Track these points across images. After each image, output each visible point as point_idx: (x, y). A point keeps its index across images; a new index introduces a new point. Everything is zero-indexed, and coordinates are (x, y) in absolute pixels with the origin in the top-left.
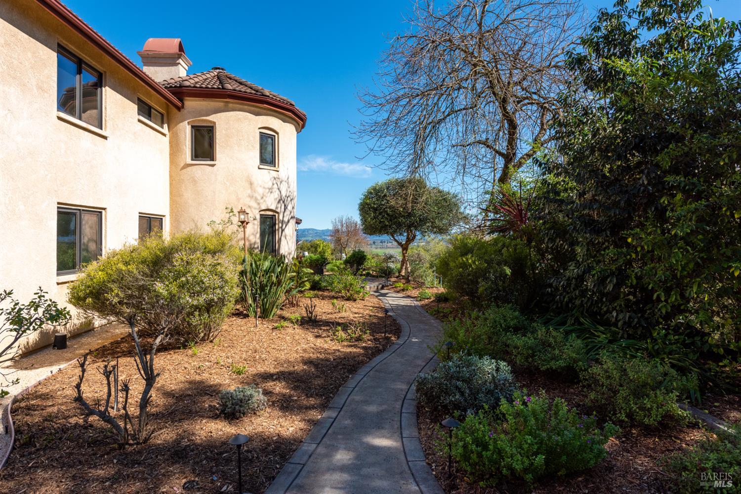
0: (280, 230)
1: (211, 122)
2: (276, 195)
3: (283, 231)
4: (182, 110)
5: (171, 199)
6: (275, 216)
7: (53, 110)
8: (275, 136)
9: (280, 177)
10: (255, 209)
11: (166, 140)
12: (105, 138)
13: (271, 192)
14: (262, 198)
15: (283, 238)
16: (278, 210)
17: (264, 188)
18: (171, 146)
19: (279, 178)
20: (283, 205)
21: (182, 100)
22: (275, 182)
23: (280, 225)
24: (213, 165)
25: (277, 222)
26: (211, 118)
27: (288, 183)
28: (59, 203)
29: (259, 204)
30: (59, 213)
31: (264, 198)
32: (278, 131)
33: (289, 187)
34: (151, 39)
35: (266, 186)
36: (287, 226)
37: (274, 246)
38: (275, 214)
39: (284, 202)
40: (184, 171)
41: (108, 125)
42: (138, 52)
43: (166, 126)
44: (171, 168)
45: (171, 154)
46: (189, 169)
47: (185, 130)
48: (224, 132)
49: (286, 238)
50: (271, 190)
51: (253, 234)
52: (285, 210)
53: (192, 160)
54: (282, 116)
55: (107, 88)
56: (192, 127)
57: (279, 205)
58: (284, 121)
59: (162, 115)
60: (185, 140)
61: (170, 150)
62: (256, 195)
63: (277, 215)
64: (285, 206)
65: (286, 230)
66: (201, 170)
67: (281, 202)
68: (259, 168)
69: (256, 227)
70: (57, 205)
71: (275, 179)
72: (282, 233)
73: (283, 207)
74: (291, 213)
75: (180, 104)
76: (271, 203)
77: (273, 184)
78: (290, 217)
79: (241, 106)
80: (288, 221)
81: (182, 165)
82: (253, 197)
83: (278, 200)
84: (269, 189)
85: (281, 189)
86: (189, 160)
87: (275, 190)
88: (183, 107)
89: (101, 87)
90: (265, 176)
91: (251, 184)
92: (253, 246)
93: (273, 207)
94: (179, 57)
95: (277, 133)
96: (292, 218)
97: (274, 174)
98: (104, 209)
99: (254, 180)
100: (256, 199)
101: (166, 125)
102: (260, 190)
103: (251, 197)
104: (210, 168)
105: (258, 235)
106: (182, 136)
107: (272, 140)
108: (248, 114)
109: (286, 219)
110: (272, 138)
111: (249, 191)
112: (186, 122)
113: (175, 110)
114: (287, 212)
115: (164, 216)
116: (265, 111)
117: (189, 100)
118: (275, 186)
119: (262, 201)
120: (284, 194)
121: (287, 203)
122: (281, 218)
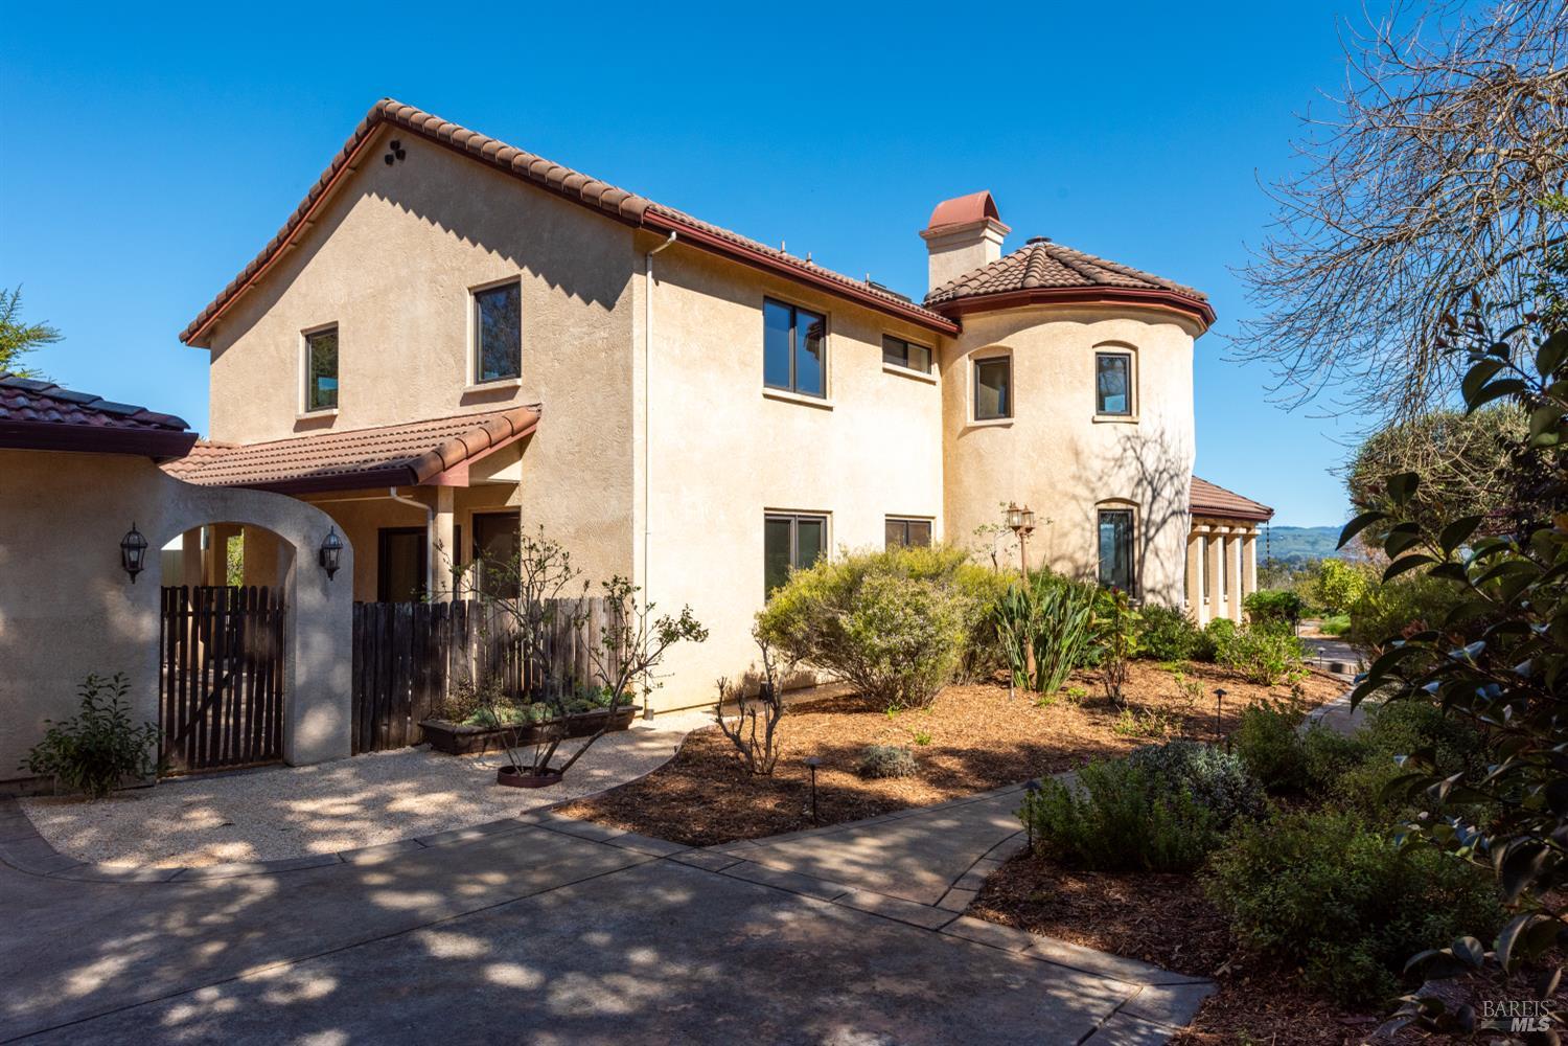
0: (1143, 539)
1: (1004, 349)
2: (1132, 469)
3: (1148, 540)
4: (960, 336)
5: (945, 487)
6: (1132, 511)
7: (759, 387)
8: (1129, 355)
9: (1141, 434)
10: (1085, 500)
11: (937, 390)
12: (830, 409)
13: (1120, 467)
14: (1100, 478)
15: (1148, 555)
16: (1138, 500)
17: (1104, 459)
18: (945, 400)
19: (1138, 437)
20: (1149, 489)
21: (957, 321)
22: (1128, 445)
23: (1143, 529)
24: (1008, 426)
25: (1136, 524)
26: (1003, 343)
27: (1161, 445)
28: (766, 509)
29: (1093, 490)
30: (767, 521)
31: (1105, 478)
32: (1135, 344)
33: (1165, 452)
34: (940, 205)
35: (1109, 455)
36: (1161, 532)
37: (1130, 571)
38: (1130, 507)
39: (1150, 483)
40: (963, 439)
41: (834, 389)
42: (921, 233)
43: (935, 367)
44: (944, 437)
45: (944, 413)
46: (972, 435)
47: (965, 368)
48: (1027, 363)
49: (1157, 555)
50: (1119, 463)
51: (1082, 548)
52: (1154, 498)
53: (977, 419)
54: (1144, 314)
55: (833, 335)
56: (977, 362)
57: (1140, 490)
58: (1150, 322)
59: (929, 350)
60: (965, 387)
61: (944, 406)
62: (1088, 474)
63: (1135, 509)
64: (1154, 490)
65: (1156, 539)
66: (991, 436)
67: (1145, 483)
68: (1094, 422)
69: (1088, 534)
70: (763, 512)
71: (1129, 439)
72: (1147, 544)
73: (1149, 493)
74: (1170, 503)
75: (954, 328)
76: (1121, 485)
77: (1125, 450)
78: (1170, 510)
79: (1056, 312)
80: (1164, 521)
81: (961, 429)
82: (1080, 478)
83: (1136, 480)
84: (1116, 460)
85: (1143, 458)
86: (971, 421)
87: (1130, 460)
88: (960, 330)
89: (824, 336)
90: (1108, 436)
91: (1077, 454)
92: (1081, 572)
93: (1126, 495)
94: (984, 225)
95: (1135, 349)
96: (1174, 513)
97: (1128, 429)
98: (830, 512)
99: (1082, 445)
100: (1087, 483)
101: (936, 365)
102: (1097, 465)
103: (1077, 478)
104: (1005, 430)
105: (1094, 549)
106: (959, 379)
107: (1125, 363)
108: (1071, 323)
109: (1157, 517)
110: (1125, 360)
111: (1074, 468)
112: (966, 356)
113: (948, 339)
114: (1161, 503)
115: (933, 518)
116: (1105, 312)
117: (969, 318)
118: (1130, 453)
119: (1100, 484)
120: (1150, 466)
121: (1160, 484)
122: (1144, 514)
